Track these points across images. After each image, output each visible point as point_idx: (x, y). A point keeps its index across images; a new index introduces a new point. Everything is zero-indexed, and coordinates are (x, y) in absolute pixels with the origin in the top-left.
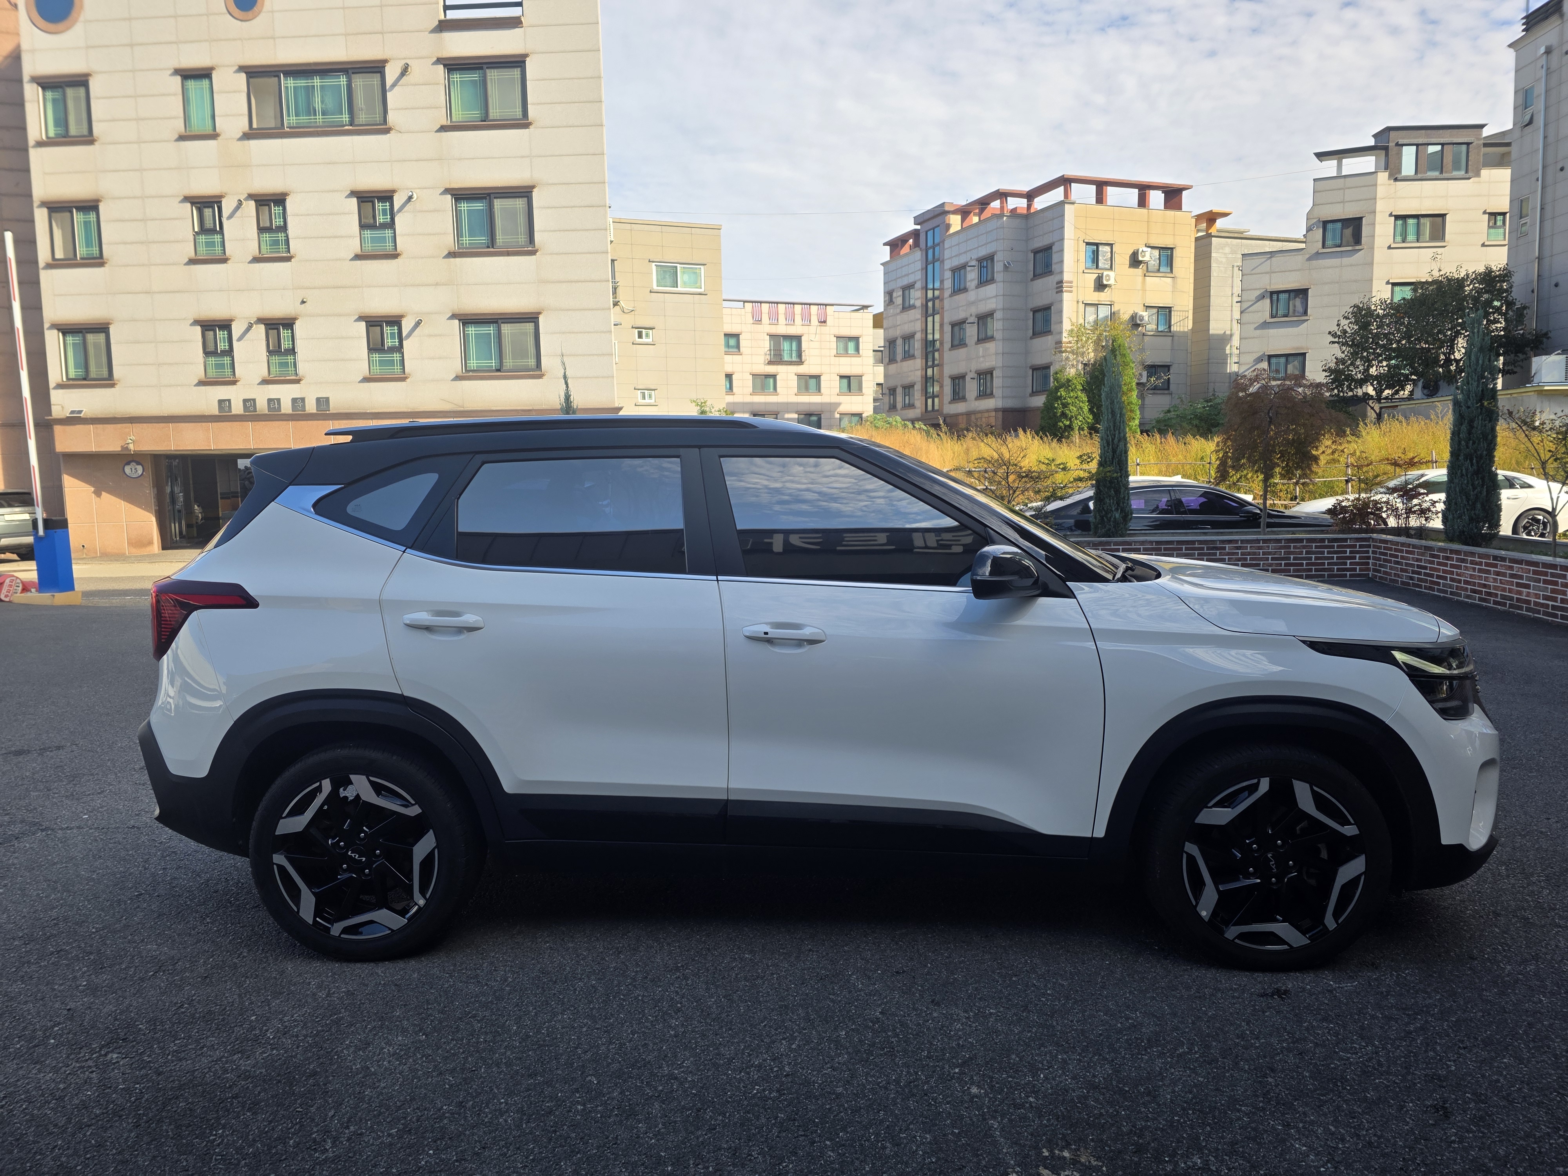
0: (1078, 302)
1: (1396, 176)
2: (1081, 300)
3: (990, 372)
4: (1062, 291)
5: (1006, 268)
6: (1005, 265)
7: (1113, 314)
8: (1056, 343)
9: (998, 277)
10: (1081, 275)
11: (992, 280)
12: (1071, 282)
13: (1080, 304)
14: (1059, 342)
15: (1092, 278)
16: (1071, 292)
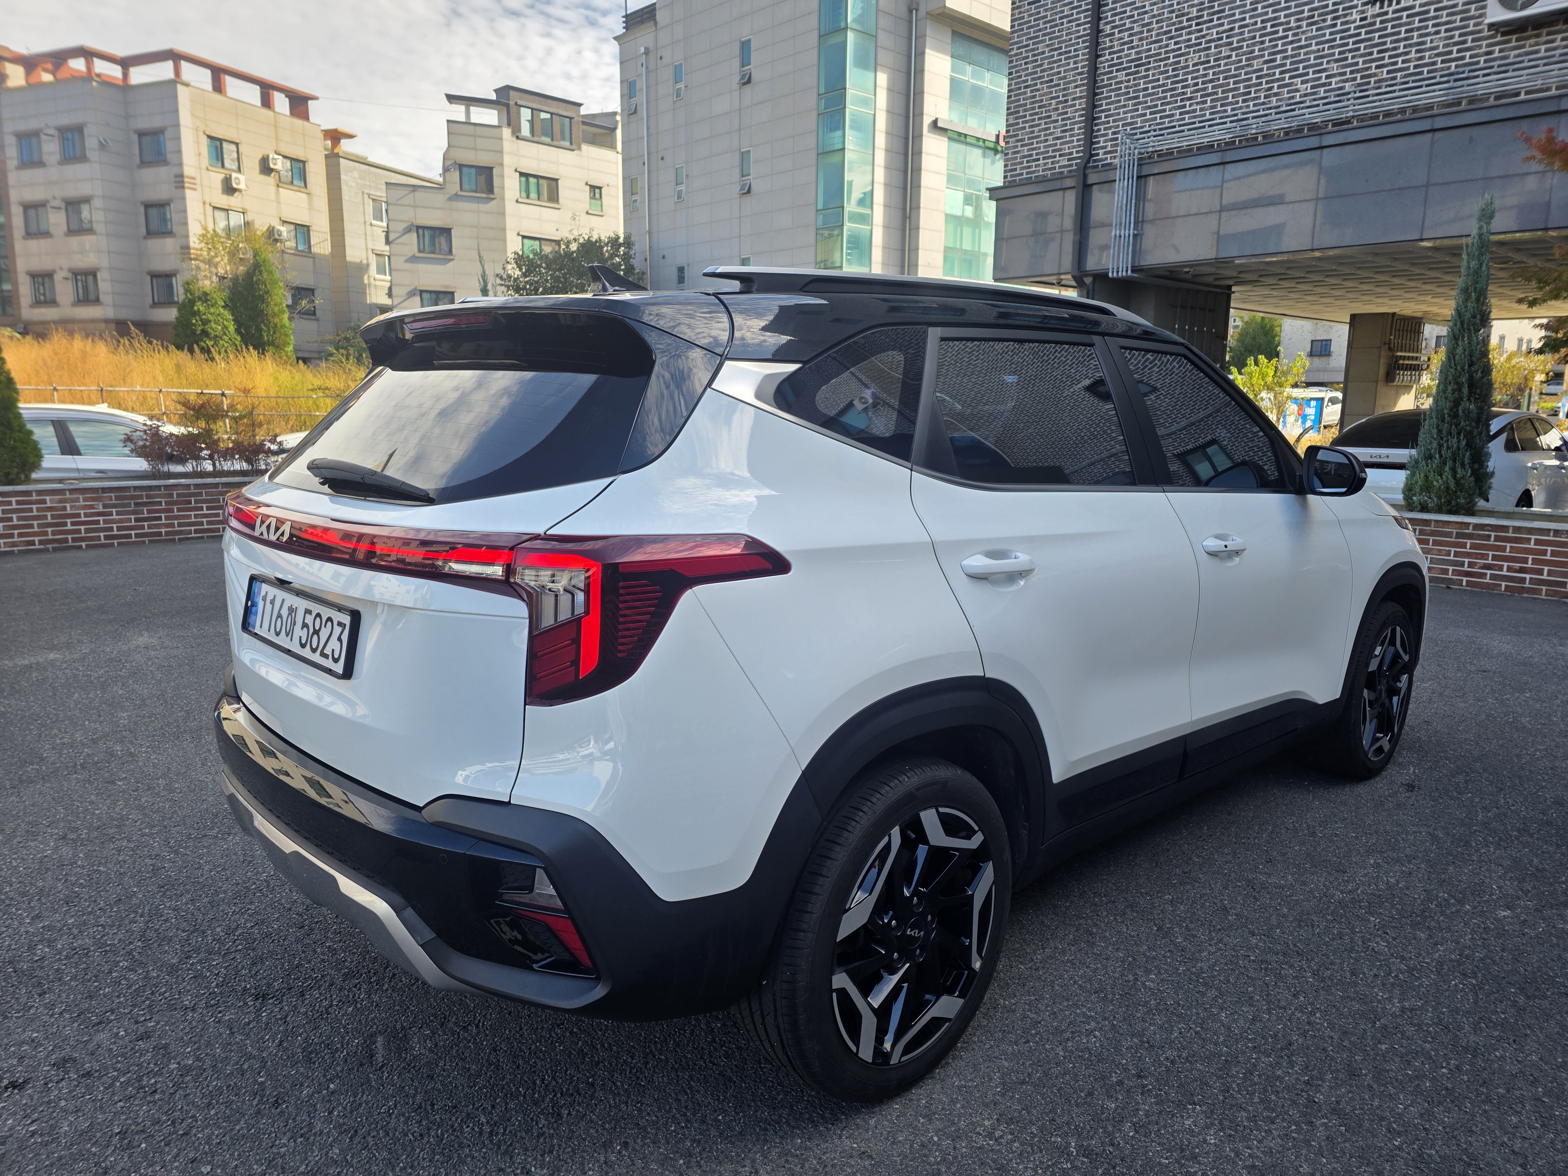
0: (204, 203)
1: (516, 134)
2: (208, 201)
3: (93, 273)
4: (183, 187)
5: (102, 146)
6: (100, 142)
7: (247, 224)
8: (182, 248)
9: (93, 154)
10: (204, 172)
11: (82, 158)
12: (194, 178)
13: (207, 206)
14: (186, 248)
15: (217, 177)
16: (195, 189)
